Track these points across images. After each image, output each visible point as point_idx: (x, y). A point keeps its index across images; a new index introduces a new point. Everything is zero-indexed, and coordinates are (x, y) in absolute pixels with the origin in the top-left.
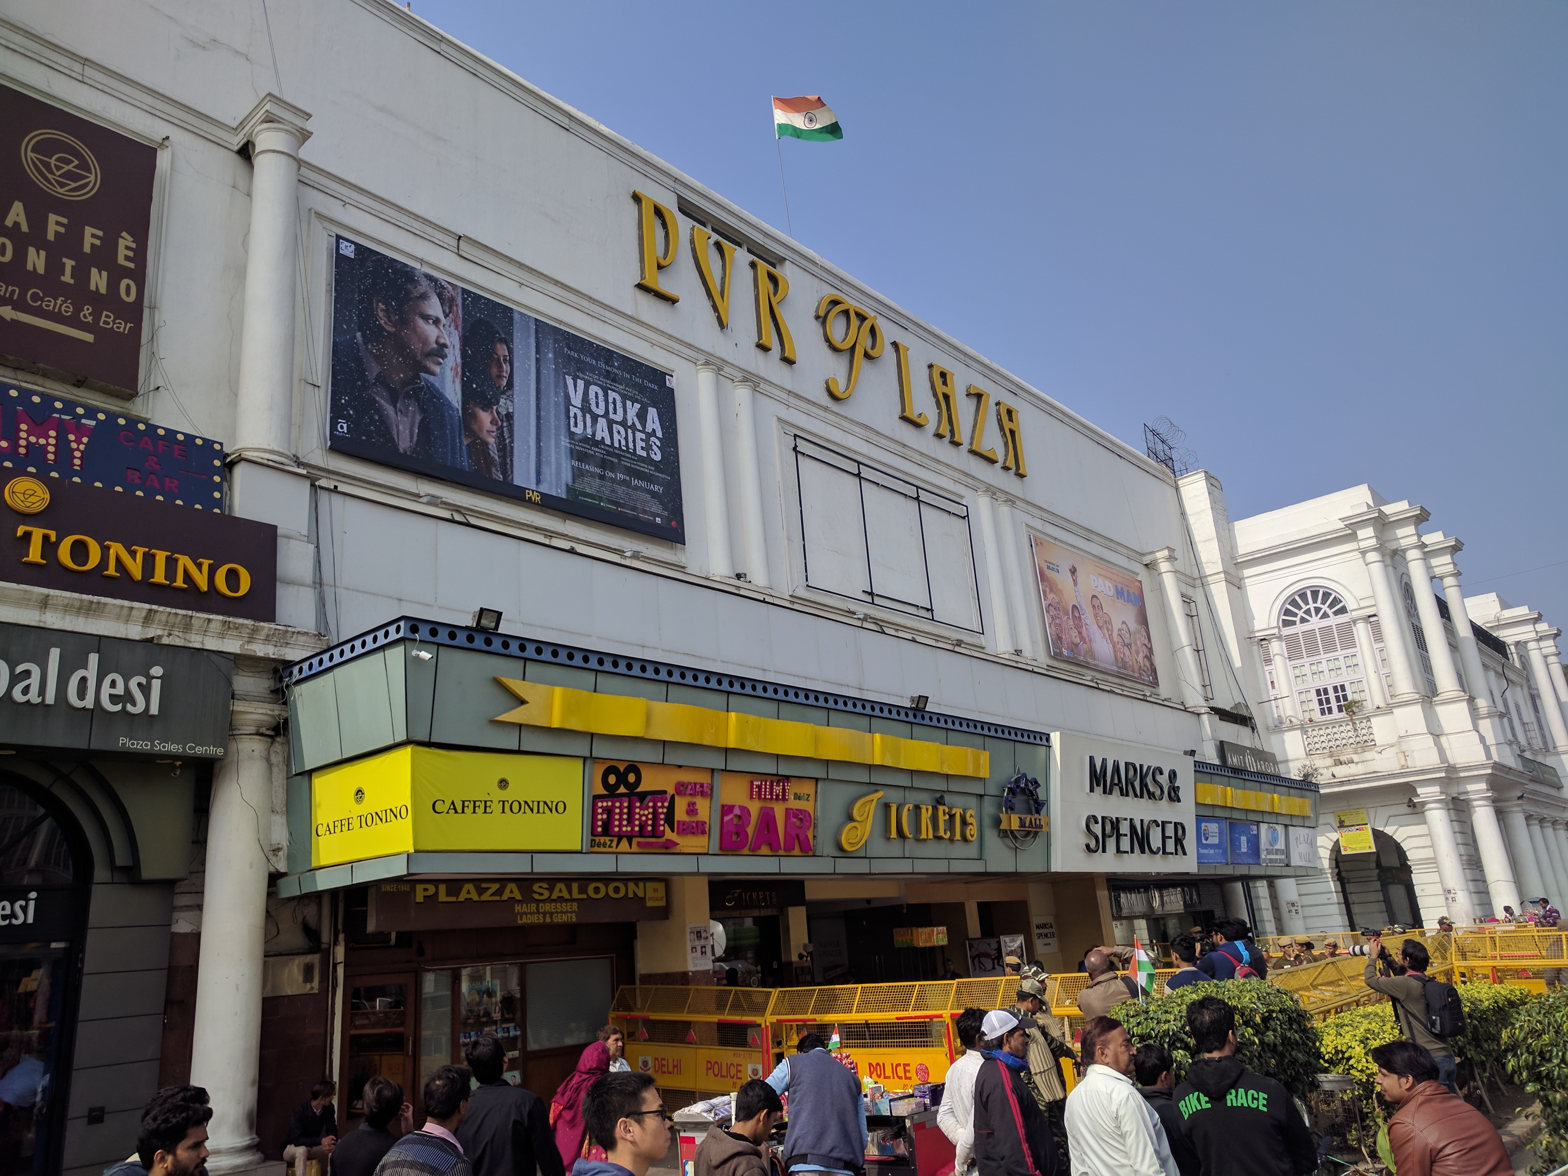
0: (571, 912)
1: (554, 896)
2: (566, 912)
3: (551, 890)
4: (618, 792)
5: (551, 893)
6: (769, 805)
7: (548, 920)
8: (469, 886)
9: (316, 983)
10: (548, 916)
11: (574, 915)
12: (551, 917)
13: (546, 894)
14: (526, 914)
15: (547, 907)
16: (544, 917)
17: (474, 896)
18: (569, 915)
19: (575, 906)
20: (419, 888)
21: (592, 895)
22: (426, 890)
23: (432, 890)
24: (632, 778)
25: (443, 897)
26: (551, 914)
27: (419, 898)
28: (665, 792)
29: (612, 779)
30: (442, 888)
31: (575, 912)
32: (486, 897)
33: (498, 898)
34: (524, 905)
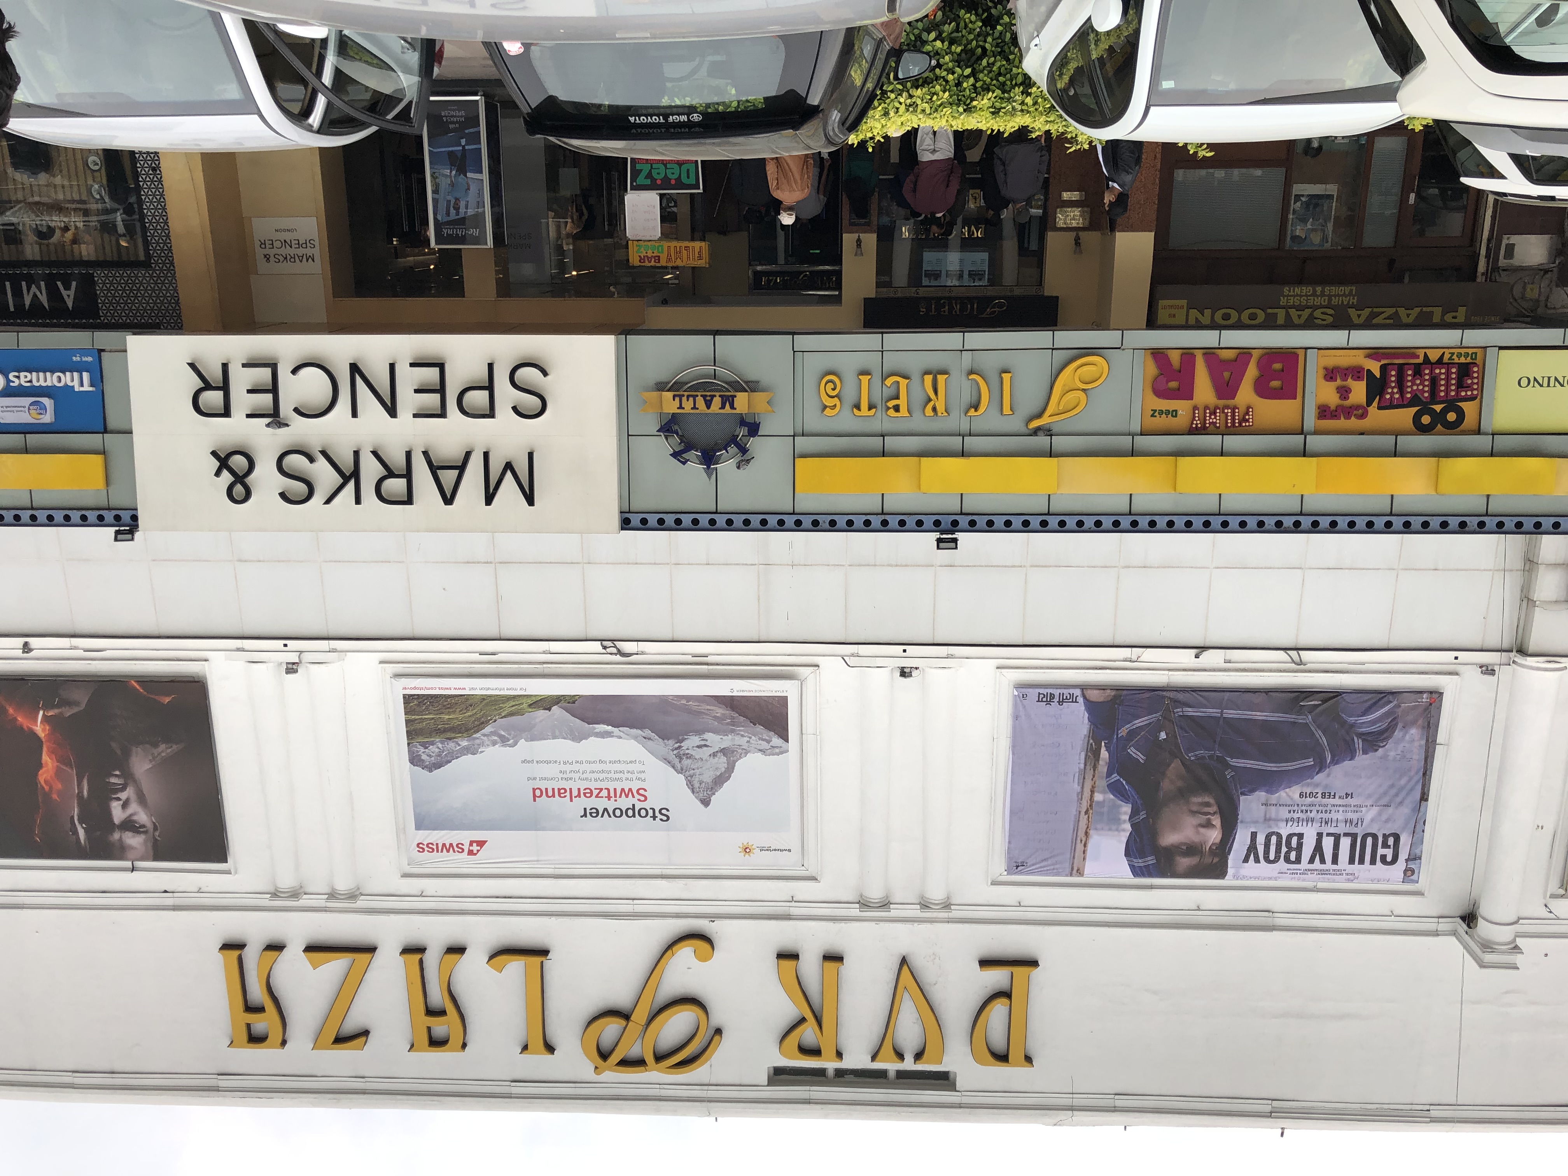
0: (1288, 296)
1: (1308, 312)
2: (1294, 296)
3: (1311, 317)
4: (1443, 406)
5: (1311, 314)
6: (1222, 403)
7: (1319, 289)
8: (1405, 320)
9: (1505, 242)
10: (1318, 293)
11: (1286, 292)
12: (1315, 291)
13: (1318, 313)
14: (1344, 295)
15: (1318, 301)
16: (1323, 291)
17: (1402, 312)
18: (1292, 293)
19: (1283, 301)
20: (1461, 319)
21: (1259, 311)
22: (1455, 317)
23: (1448, 318)
24: (1426, 420)
25: (1437, 311)
26: (1314, 294)
27: (1462, 310)
28: (1379, 408)
29: (1452, 417)
30: (1436, 319)
31: (1284, 296)
32: (1390, 311)
33: (1375, 310)
34: (1345, 303)
